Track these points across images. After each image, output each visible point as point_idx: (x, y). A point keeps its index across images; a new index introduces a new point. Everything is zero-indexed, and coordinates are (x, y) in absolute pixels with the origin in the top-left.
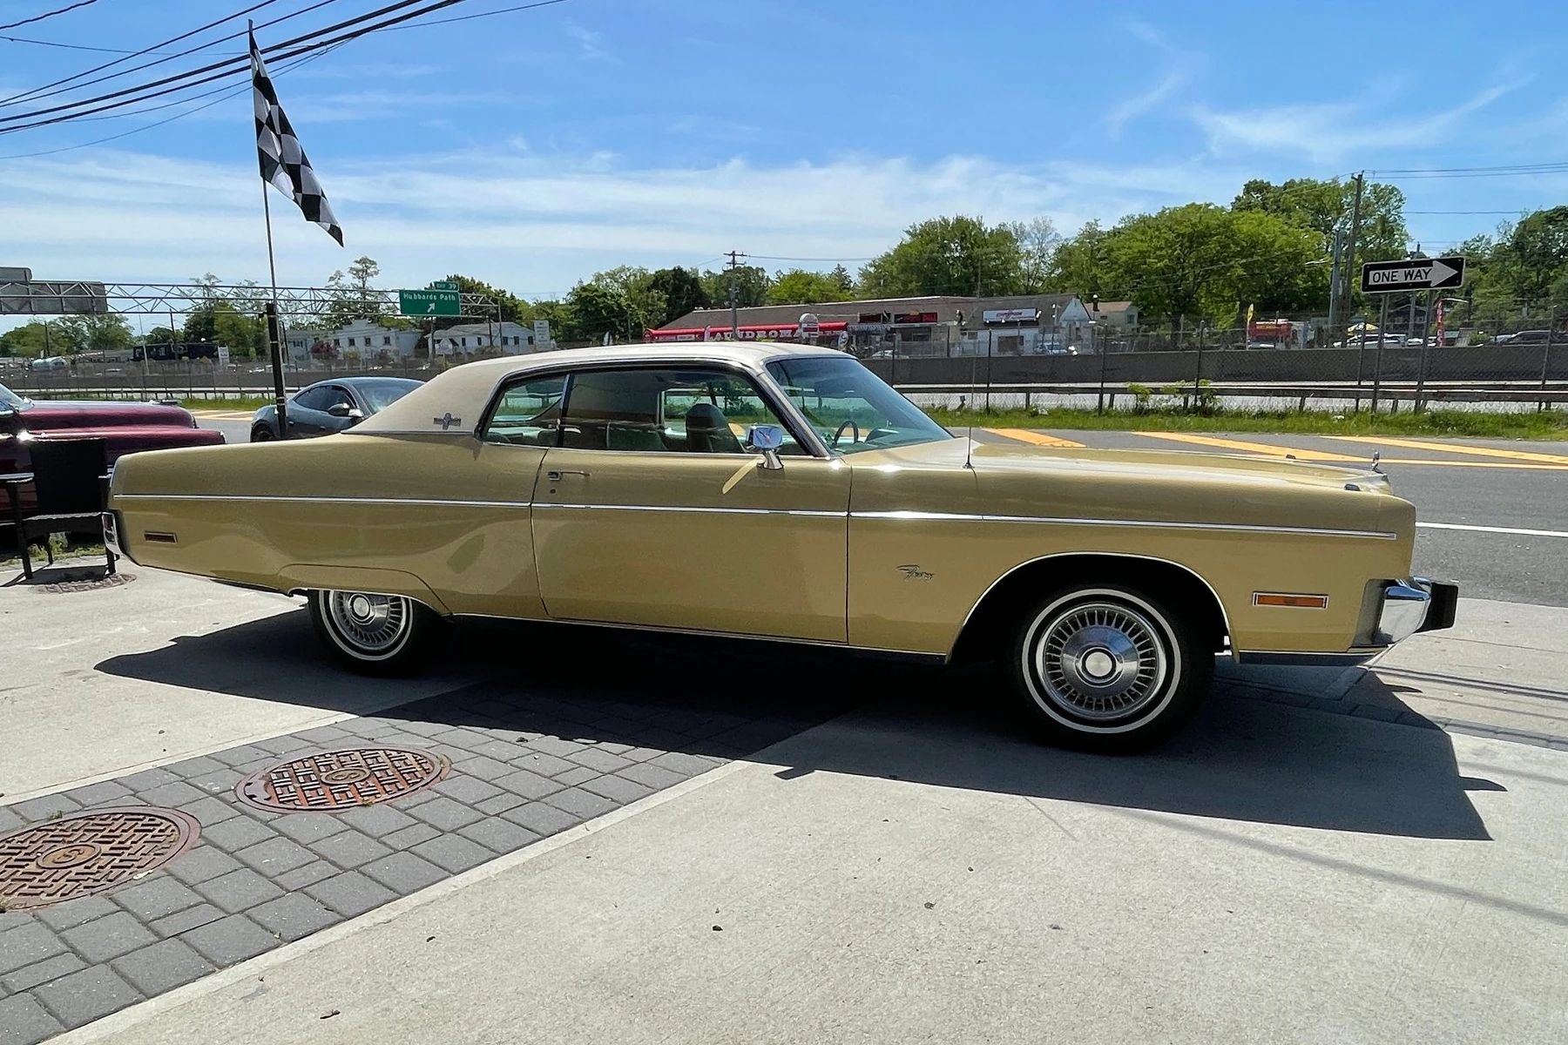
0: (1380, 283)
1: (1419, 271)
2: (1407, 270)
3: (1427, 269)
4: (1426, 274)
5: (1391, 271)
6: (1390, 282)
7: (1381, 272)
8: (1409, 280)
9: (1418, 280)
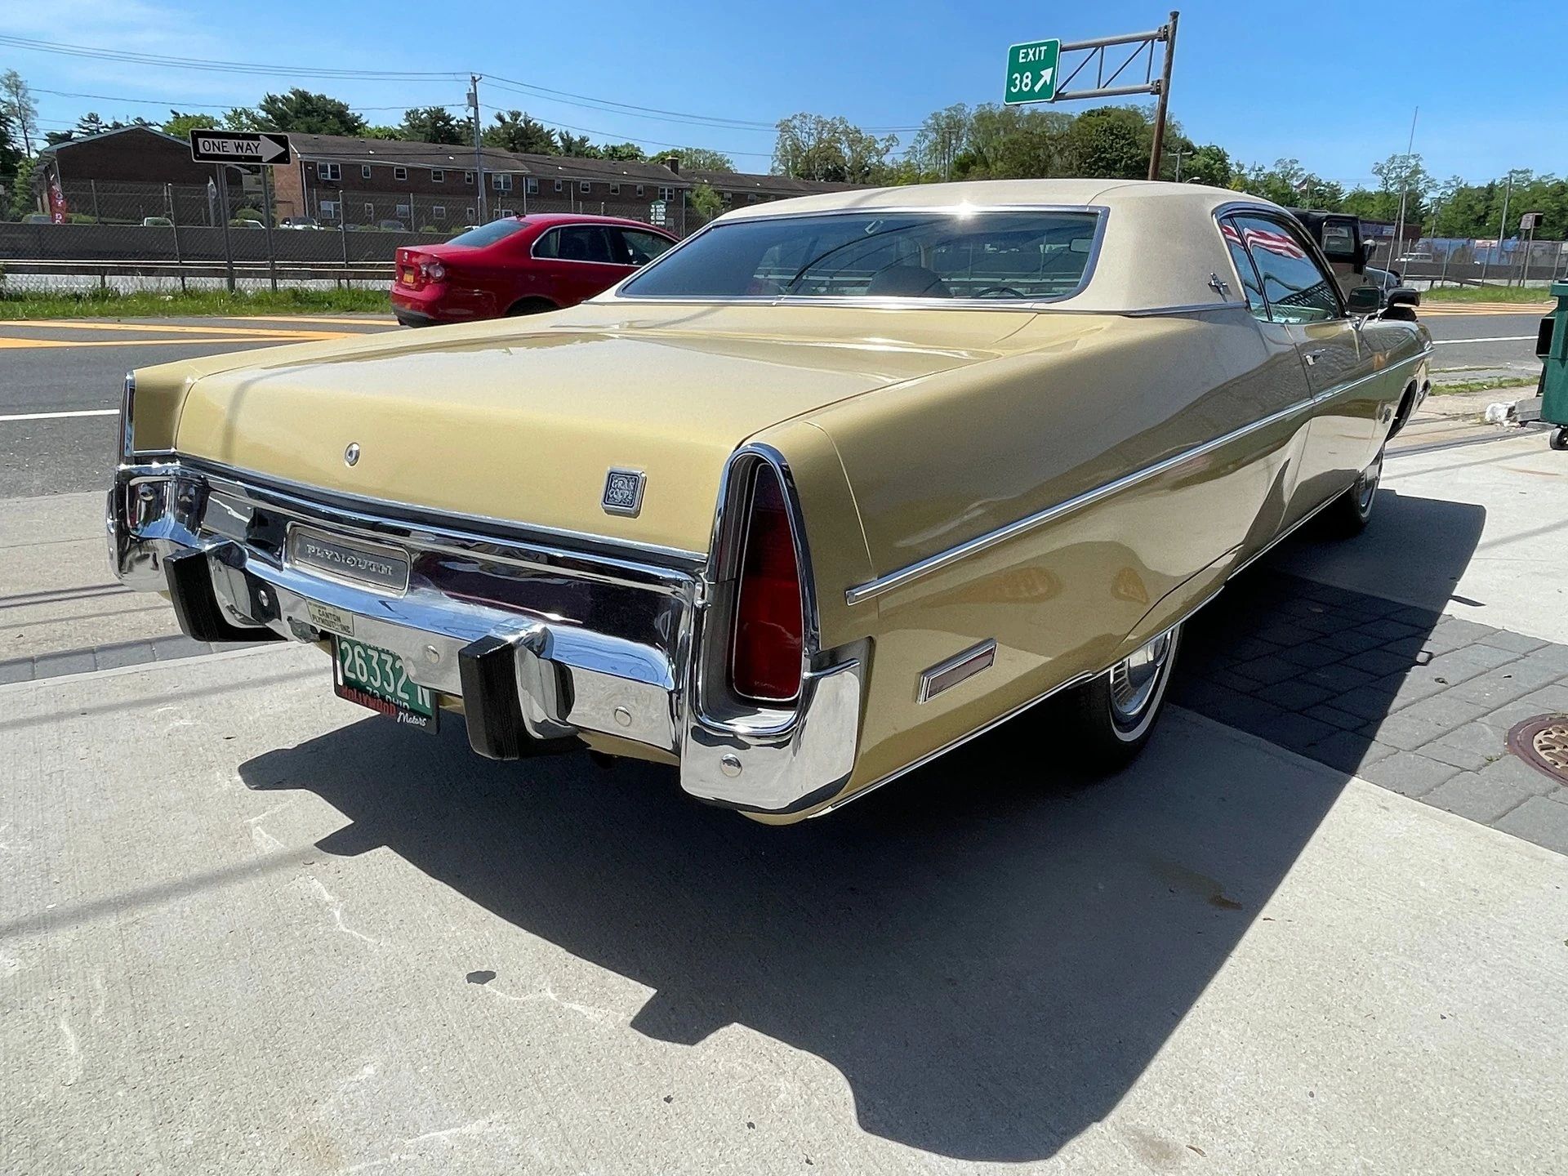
0: (211, 152)
1: (248, 145)
2: (237, 141)
3: (256, 143)
4: (256, 148)
5: (221, 140)
6: (222, 153)
7: (210, 140)
8: (240, 153)
9: (249, 153)
